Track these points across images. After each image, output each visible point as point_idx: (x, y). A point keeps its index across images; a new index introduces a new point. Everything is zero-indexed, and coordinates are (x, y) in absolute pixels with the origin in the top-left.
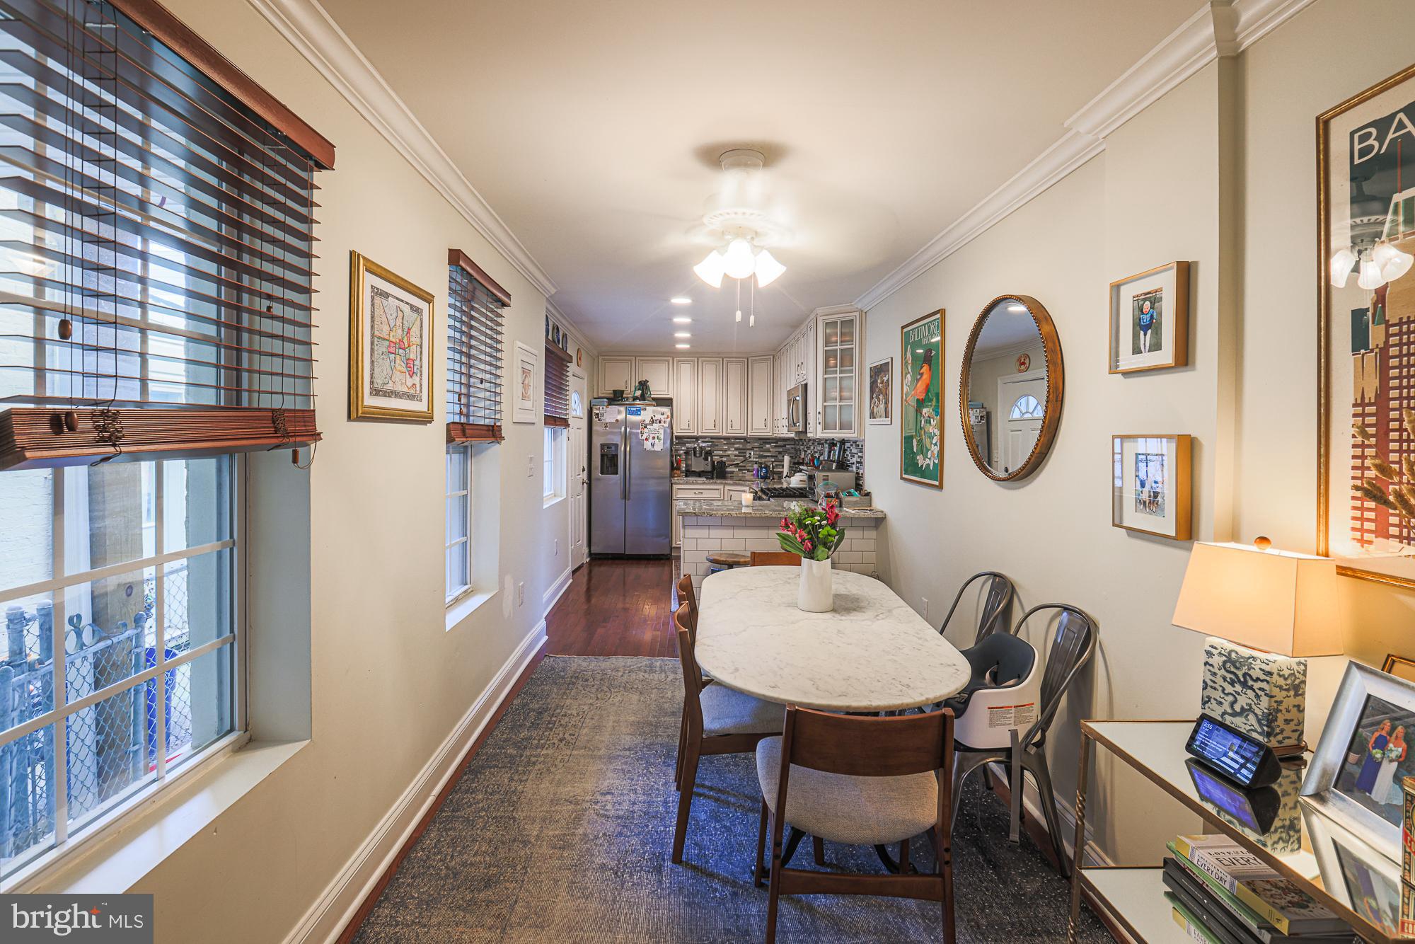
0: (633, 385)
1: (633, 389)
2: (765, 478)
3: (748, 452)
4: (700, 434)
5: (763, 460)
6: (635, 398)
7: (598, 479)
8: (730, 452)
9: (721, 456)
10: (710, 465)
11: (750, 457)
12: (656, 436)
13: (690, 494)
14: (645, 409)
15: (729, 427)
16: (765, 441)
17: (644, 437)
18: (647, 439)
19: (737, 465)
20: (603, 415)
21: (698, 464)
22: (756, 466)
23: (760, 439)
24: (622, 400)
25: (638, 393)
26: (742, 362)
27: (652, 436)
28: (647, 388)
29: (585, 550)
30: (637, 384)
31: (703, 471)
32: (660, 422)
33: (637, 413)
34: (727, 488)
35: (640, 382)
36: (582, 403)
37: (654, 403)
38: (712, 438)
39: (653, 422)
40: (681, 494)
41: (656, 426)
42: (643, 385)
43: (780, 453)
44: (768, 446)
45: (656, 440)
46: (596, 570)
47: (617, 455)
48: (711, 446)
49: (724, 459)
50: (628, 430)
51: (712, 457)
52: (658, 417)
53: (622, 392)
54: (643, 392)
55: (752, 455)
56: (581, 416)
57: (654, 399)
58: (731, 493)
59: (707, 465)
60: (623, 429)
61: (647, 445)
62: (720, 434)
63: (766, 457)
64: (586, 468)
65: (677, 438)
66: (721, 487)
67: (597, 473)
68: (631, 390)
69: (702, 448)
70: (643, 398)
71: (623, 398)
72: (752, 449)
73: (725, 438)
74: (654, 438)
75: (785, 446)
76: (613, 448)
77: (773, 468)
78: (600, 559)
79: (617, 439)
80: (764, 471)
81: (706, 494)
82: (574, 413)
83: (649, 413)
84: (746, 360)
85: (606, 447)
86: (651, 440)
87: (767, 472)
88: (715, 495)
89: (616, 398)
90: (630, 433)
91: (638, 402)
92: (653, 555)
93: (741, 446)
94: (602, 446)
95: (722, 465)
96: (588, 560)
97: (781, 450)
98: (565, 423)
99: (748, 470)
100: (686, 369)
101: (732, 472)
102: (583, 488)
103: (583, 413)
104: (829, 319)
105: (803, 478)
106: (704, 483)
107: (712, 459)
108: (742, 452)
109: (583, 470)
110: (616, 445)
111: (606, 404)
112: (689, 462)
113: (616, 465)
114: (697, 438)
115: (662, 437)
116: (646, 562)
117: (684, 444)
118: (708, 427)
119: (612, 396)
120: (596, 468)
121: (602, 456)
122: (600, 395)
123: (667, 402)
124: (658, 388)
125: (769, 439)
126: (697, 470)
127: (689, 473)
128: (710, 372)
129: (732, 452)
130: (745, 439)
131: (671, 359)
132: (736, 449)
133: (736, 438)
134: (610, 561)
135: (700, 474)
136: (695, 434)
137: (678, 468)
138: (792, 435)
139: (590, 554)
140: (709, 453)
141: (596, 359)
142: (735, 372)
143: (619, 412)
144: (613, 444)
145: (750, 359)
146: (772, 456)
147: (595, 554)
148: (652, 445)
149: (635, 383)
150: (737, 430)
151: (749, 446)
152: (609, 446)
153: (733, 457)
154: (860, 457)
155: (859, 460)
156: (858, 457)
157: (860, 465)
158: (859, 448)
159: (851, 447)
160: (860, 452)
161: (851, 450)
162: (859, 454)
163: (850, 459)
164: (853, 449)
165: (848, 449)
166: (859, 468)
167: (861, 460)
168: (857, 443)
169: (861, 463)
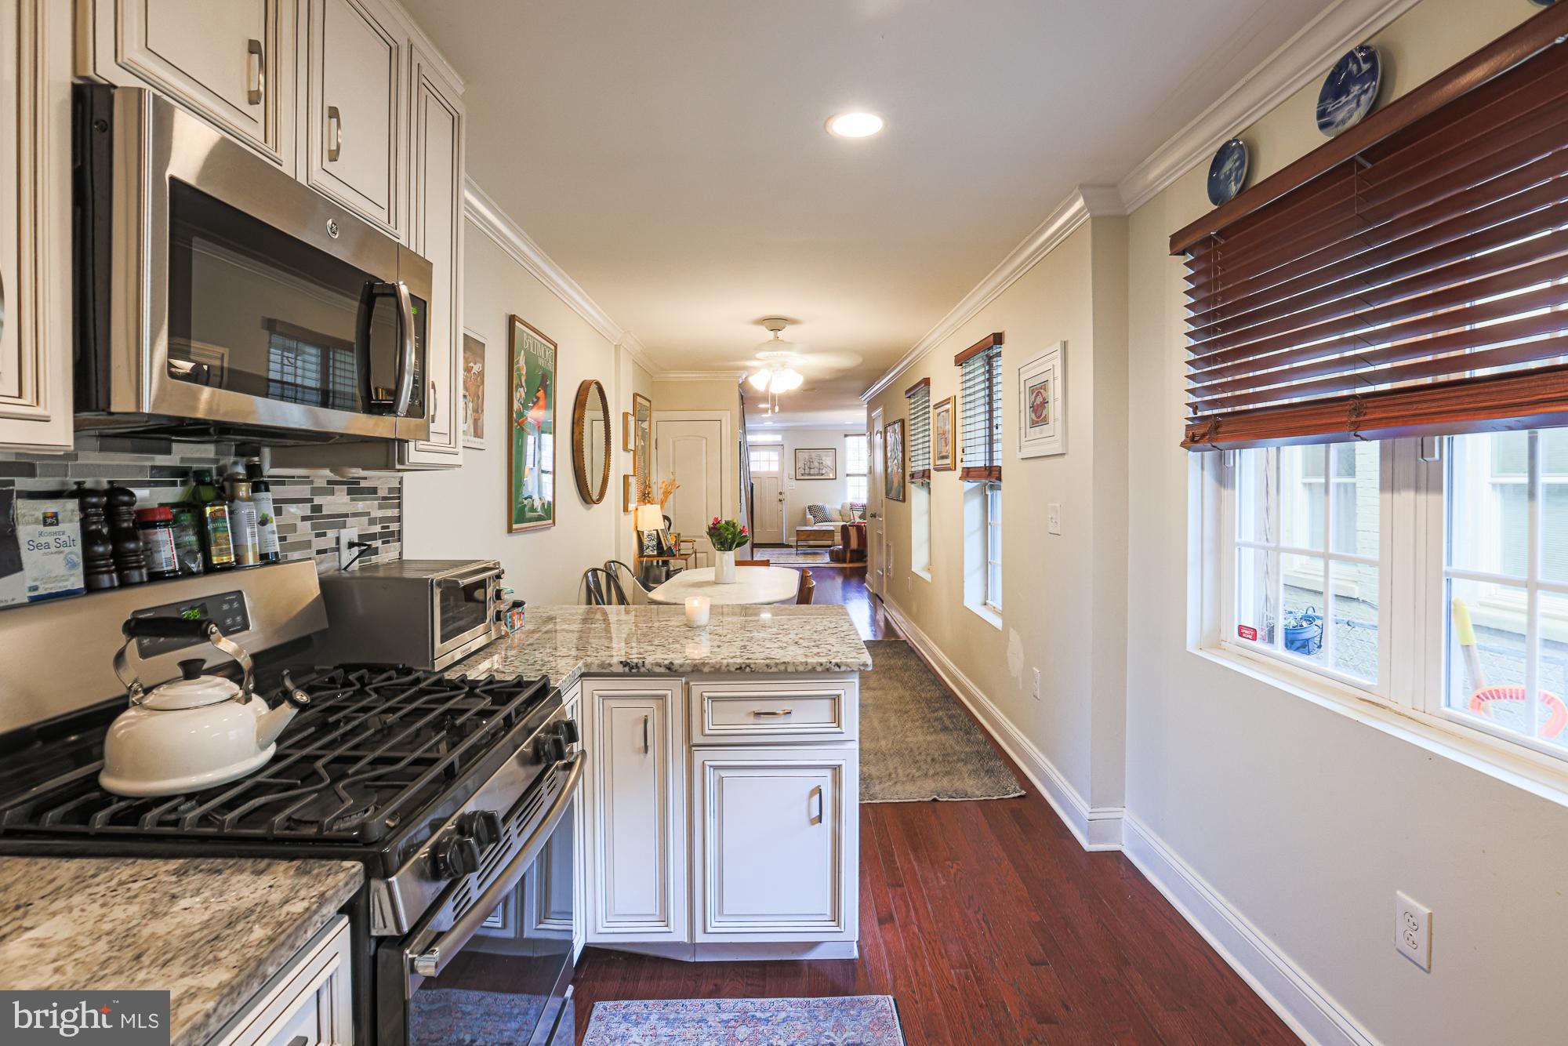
154: (383, 519)
155: (377, 529)
156: (372, 522)
157: (383, 543)
158: (375, 499)
159: (317, 500)
160: (381, 507)
161: (317, 509)
162: (373, 515)
163: (313, 538)
164: (340, 501)
165: (293, 509)
166: (376, 551)
167: (389, 527)
168: (362, 484)
169: (386, 536)
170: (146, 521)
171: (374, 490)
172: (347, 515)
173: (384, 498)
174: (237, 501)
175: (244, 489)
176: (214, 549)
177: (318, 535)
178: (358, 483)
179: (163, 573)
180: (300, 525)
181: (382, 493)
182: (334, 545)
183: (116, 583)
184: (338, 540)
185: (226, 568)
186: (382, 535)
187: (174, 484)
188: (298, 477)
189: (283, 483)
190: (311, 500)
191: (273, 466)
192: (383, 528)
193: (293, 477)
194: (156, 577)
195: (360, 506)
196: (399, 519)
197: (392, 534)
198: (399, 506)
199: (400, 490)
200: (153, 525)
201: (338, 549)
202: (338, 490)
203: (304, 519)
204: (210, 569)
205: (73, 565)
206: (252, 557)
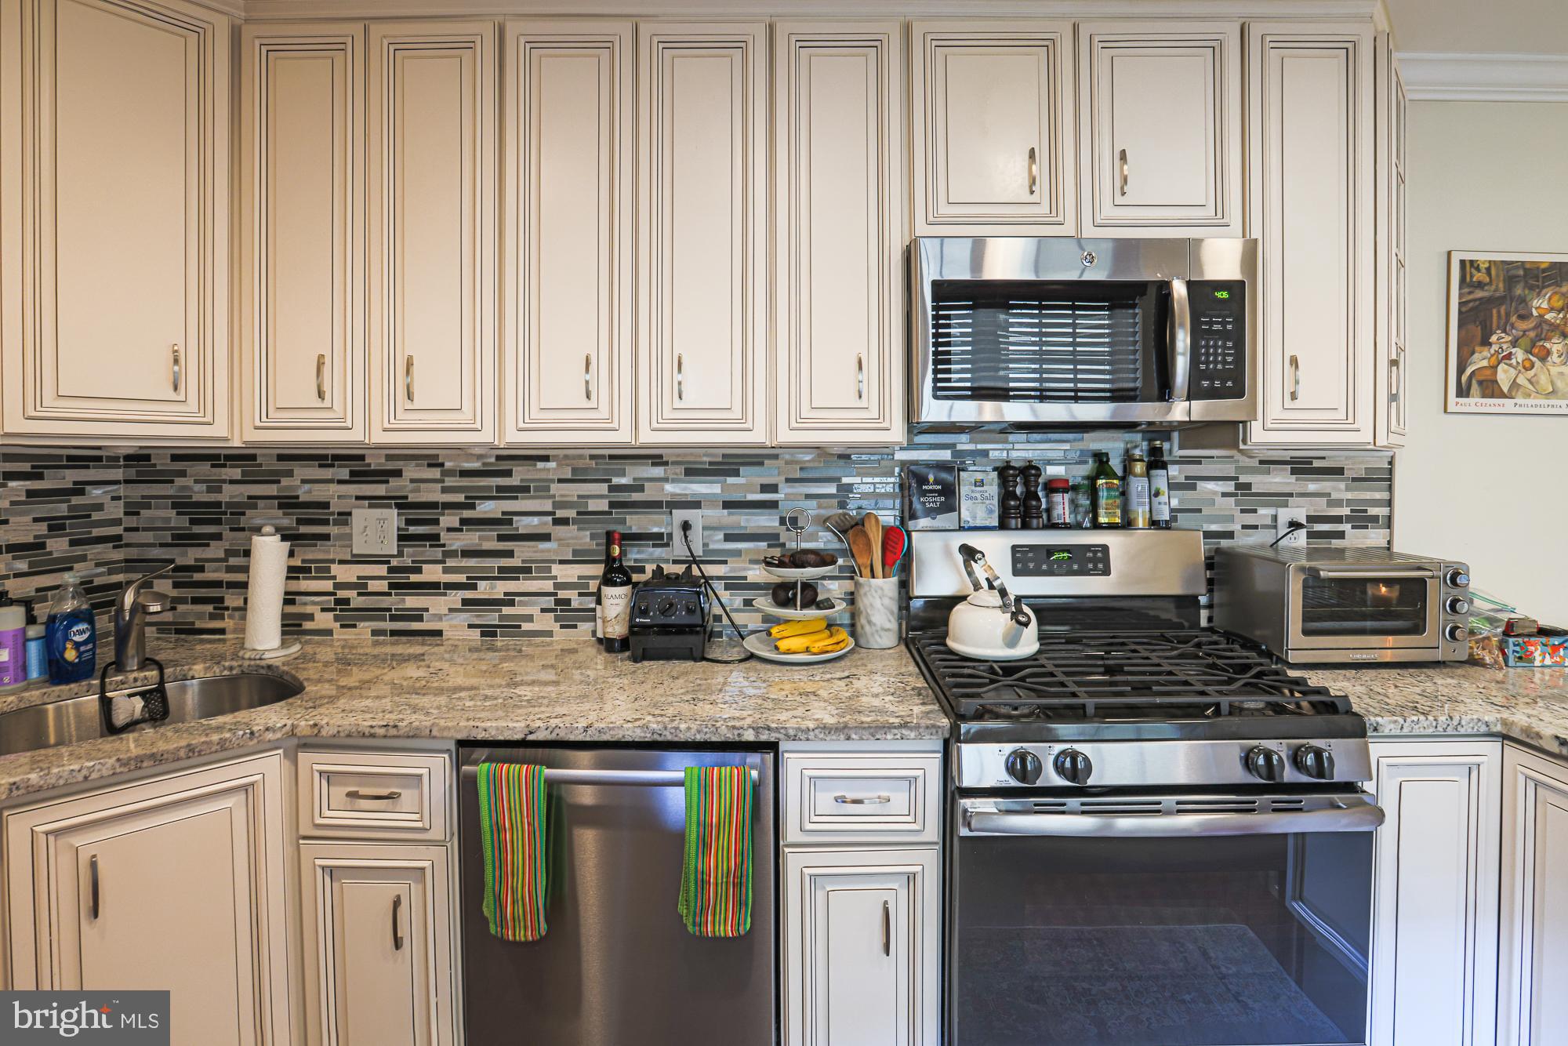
154: (1349, 502)
155: (1345, 511)
156: (1334, 503)
157: (1353, 527)
158: (1342, 480)
159: (1243, 479)
160: (1348, 489)
161: (1244, 486)
162: (1337, 496)
163: (1237, 514)
164: (1280, 480)
165: (1211, 486)
166: (1341, 535)
167: (1366, 511)
168: (1316, 464)
169: (1361, 520)
170: (1053, 487)
171: (1339, 471)
172: (1291, 495)
173: (1354, 480)
174: (1131, 477)
175: (1139, 467)
176: (1101, 511)
177: (1243, 511)
178: (1311, 463)
179: (1058, 524)
180: (1219, 499)
181: (1347, 474)
182: (1269, 522)
183: (1019, 526)
184: (1275, 518)
185: (1111, 527)
186: (1349, 519)
187: (1086, 462)
188: (1217, 457)
189: (1200, 463)
190: (1237, 478)
191: (1181, 448)
192: (1352, 511)
193: (1213, 457)
194: (1052, 526)
195: (1312, 487)
196: (1389, 503)
197: (1372, 518)
198: (1390, 488)
199: (1391, 471)
200: (1055, 490)
201: (1275, 527)
202: (1274, 469)
203: (1224, 495)
204: (1096, 526)
205: (991, 512)
206: (1141, 521)
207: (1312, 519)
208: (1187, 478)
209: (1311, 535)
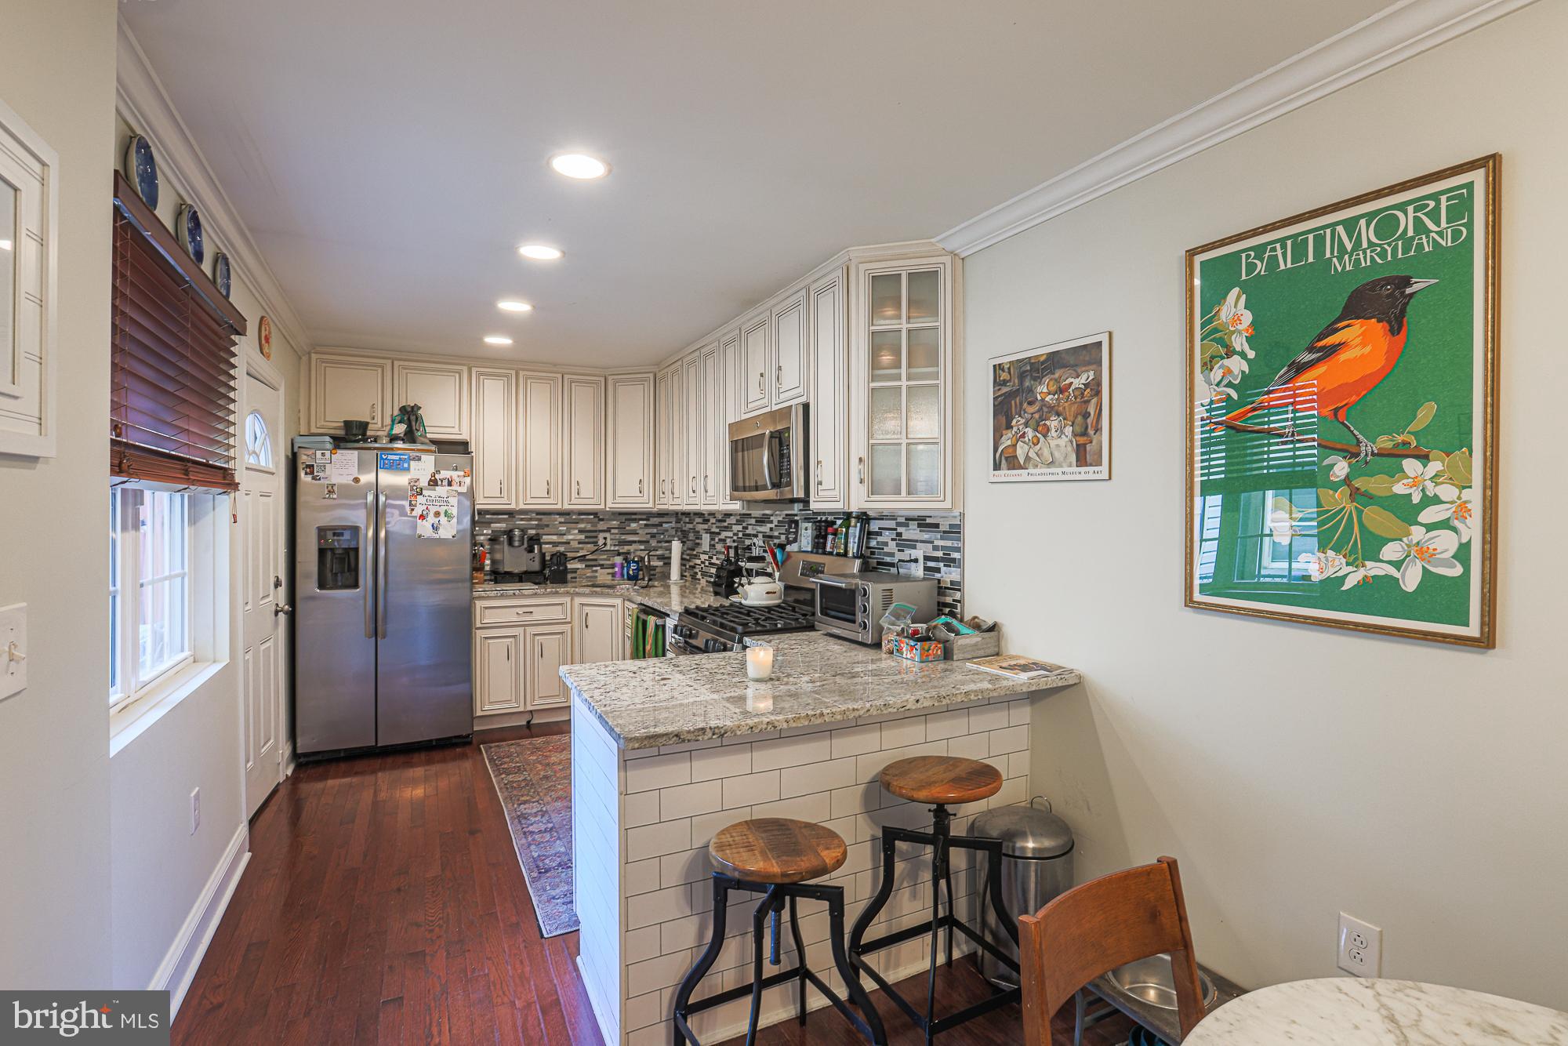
0: (388, 413)
1: (388, 421)
2: (633, 578)
3: (601, 536)
4: (522, 506)
5: (626, 548)
6: (393, 438)
7: (313, 598)
8: (570, 537)
9: (555, 544)
10: (537, 560)
11: (605, 544)
12: (442, 510)
13: (510, 616)
14: (419, 459)
15: (574, 494)
16: (628, 516)
17: (418, 511)
18: (422, 517)
19: (582, 559)
20: (323, 468)
21: (515, 560)
22: (618, 560)
23: (620, 514)
24: (365, 440)
25: (400, 429)
26: (597, 383)
27: (433, 510)
28: (418, 419)
29: (285, 750)
30: (396, 412)
31: (526, 572)
32: (450, 484)
33: (397, 467)
34: (578, 600)
35: (403, 410)
36: (275, 443)
37: (433, 448)
38: (539, 513)
39: (434, 483)
40: (490, 618)
41: (441, 490)
42: (410, 415)
43: (653, 536)
44: (634, 525)
45: (443, 519)
46: (308, 788)
47: (356, 550)
48: (537, 527)
49: (562, 549)
50: (382, 499)
51: (540, 544)
52: (445, 474)
53: (364, 426)
54: (410, 426)
55: (607, 540)
56: (271, 467)
57: (433, 442)
58: (587, 609)
59: (533, 560)
60: (370, 498)
61: (425, 529)
62: (559, 506)
63: (631, 543)
64: (283, 578)
65: (480, 512)
66: (568, 599)
67: (308, 585)
68: (382, 422)
69: (523, 531)
70: (410, 436)
71: (364, 434)
72: (608, 530)
73: (561, 513)
74: (437, 514)
75: (660, 524)
76: (347, 535)
77: (649, 561)
78: (318, 763)
79: (358, 517)
80: (633, 566)
81: (539, 614)
82: (252, 460)
83: (424, 467)
84: (603, 380)
85: (329, 534)
86: (431, 519)
87: (639, 569)
88: (556, 613)
89: (352, 435)
90: (385, 506)
91: (399, 445)
92: (437, 740)
93: (589, 527)
94: (322, 531)
95: (561, 558)
96: (289, 772)
97: (655, 531)
98: (225, 480)
99: (602, 566)
100: (493, 390)
101: (575, 571)
102: (276, 624)
103: (277, 465)
104: (882, 268)
105: (770, 587)
106: (535, 595)
107: (540, 549)
108: (591, 536)
109: (277, 584)
110: (355, 530)
111: (329, 446)
112: (498, 556)
113: (354, 570)
114: (511, 514)
115: (454, 511)
116: (423, 756)
117: (488, 523)
118: (533, 495)
119: (341, 433)
120: (307, 576)
121: (322, 552)
122: (314, 430)
123: (461, 447)
124: (440, 421)
125: (635, 514)
126: (516, 571)
127: (499, 576)
128: (540, 397)
129: (574, 536)
130: (595, 514)
131: (465, 369)
132: (581, 531)
133: (581, 513)
134: (343, 766)
135: (521, 577)
136: (513, 506)
137: (480, 569)
138: (736, 506)
139: (295, 755)
140: (535, 540)
141: (305, 359)
142: (584, 399)
143: (362, 466)
144: (345, 528)
145: (610, 378)
146: (640, 542)
147: (305, 755)
148: (435, 528)
149: (392, 409)
150: (588, 498)
151: (602, 526)
152: (337, 531)
153: (575, 544)
154: (943, 548)
155: (940, 554)
156: (936, 548)
157: (945, 566)
158: (939, 532)
159: (900, 530)
160: (942, 538)
161: (899, 535)
162: (937, 543)
163: (896, 552)
164: (912, 532)
165: (887, 533)
166: (938, 570)
167: (949, 555)
168: (928, 521)
169: (950, 562)
171: (937, 526)
172: (917, 541)
173: (944, 532)
177: (899, 550)
181: (942, 528)
186: (942, 560)
190: (896, 529)
192: (944, 554)
195: (926, 536)
197: (954, 560)
199: (960, 526)
202: (910, 524)
205: (808, 544)
206: (851, 555)
207: (927, 558)
208: (879, 528)
209: (926, 569)
